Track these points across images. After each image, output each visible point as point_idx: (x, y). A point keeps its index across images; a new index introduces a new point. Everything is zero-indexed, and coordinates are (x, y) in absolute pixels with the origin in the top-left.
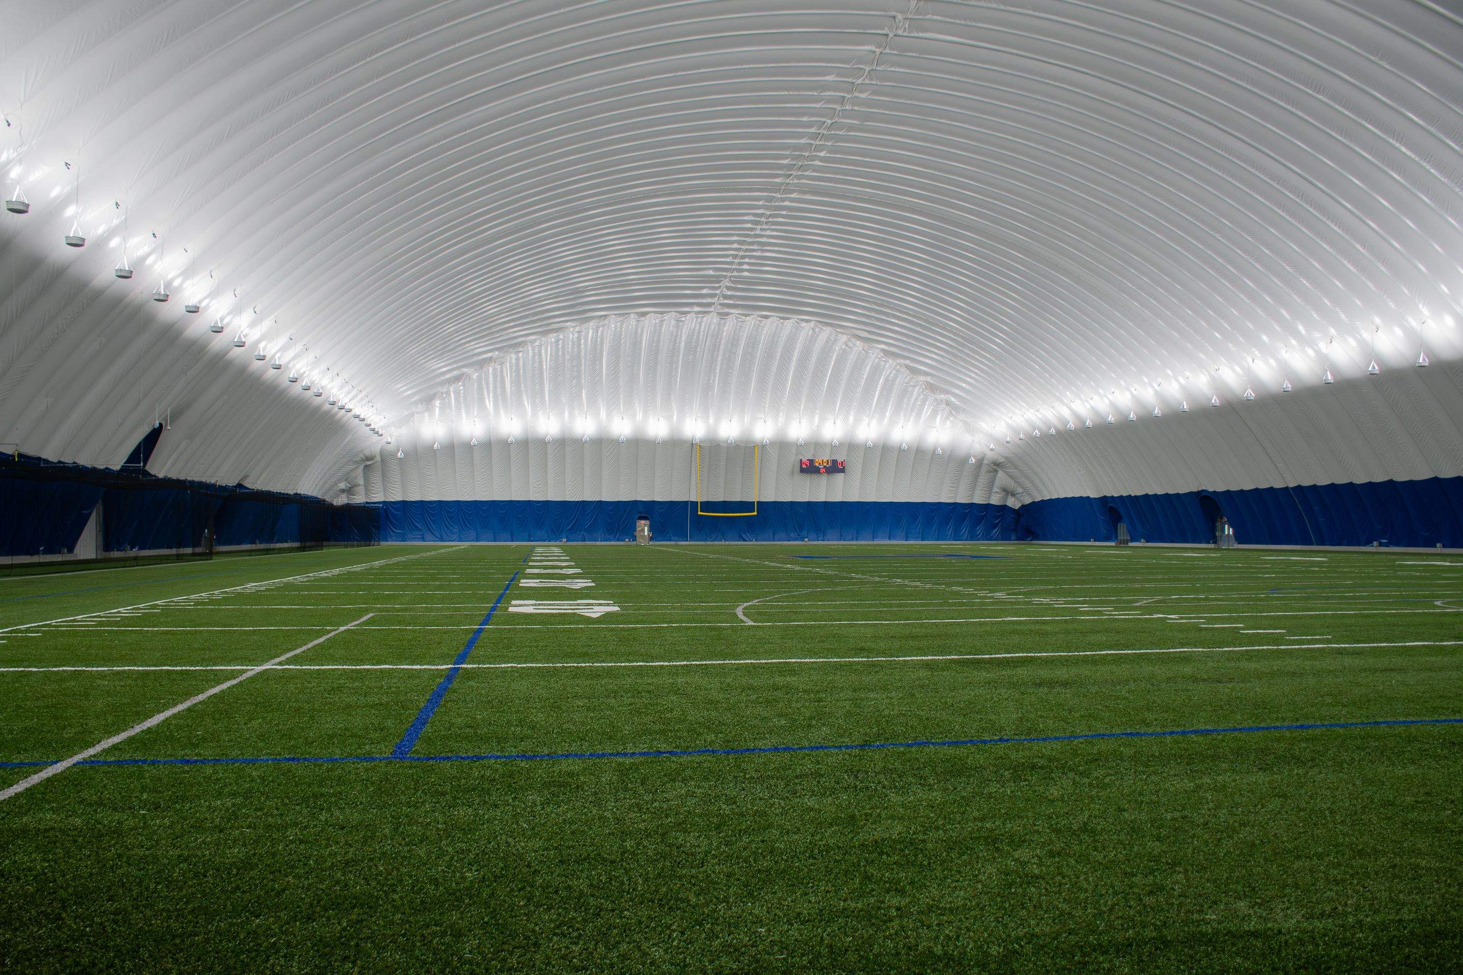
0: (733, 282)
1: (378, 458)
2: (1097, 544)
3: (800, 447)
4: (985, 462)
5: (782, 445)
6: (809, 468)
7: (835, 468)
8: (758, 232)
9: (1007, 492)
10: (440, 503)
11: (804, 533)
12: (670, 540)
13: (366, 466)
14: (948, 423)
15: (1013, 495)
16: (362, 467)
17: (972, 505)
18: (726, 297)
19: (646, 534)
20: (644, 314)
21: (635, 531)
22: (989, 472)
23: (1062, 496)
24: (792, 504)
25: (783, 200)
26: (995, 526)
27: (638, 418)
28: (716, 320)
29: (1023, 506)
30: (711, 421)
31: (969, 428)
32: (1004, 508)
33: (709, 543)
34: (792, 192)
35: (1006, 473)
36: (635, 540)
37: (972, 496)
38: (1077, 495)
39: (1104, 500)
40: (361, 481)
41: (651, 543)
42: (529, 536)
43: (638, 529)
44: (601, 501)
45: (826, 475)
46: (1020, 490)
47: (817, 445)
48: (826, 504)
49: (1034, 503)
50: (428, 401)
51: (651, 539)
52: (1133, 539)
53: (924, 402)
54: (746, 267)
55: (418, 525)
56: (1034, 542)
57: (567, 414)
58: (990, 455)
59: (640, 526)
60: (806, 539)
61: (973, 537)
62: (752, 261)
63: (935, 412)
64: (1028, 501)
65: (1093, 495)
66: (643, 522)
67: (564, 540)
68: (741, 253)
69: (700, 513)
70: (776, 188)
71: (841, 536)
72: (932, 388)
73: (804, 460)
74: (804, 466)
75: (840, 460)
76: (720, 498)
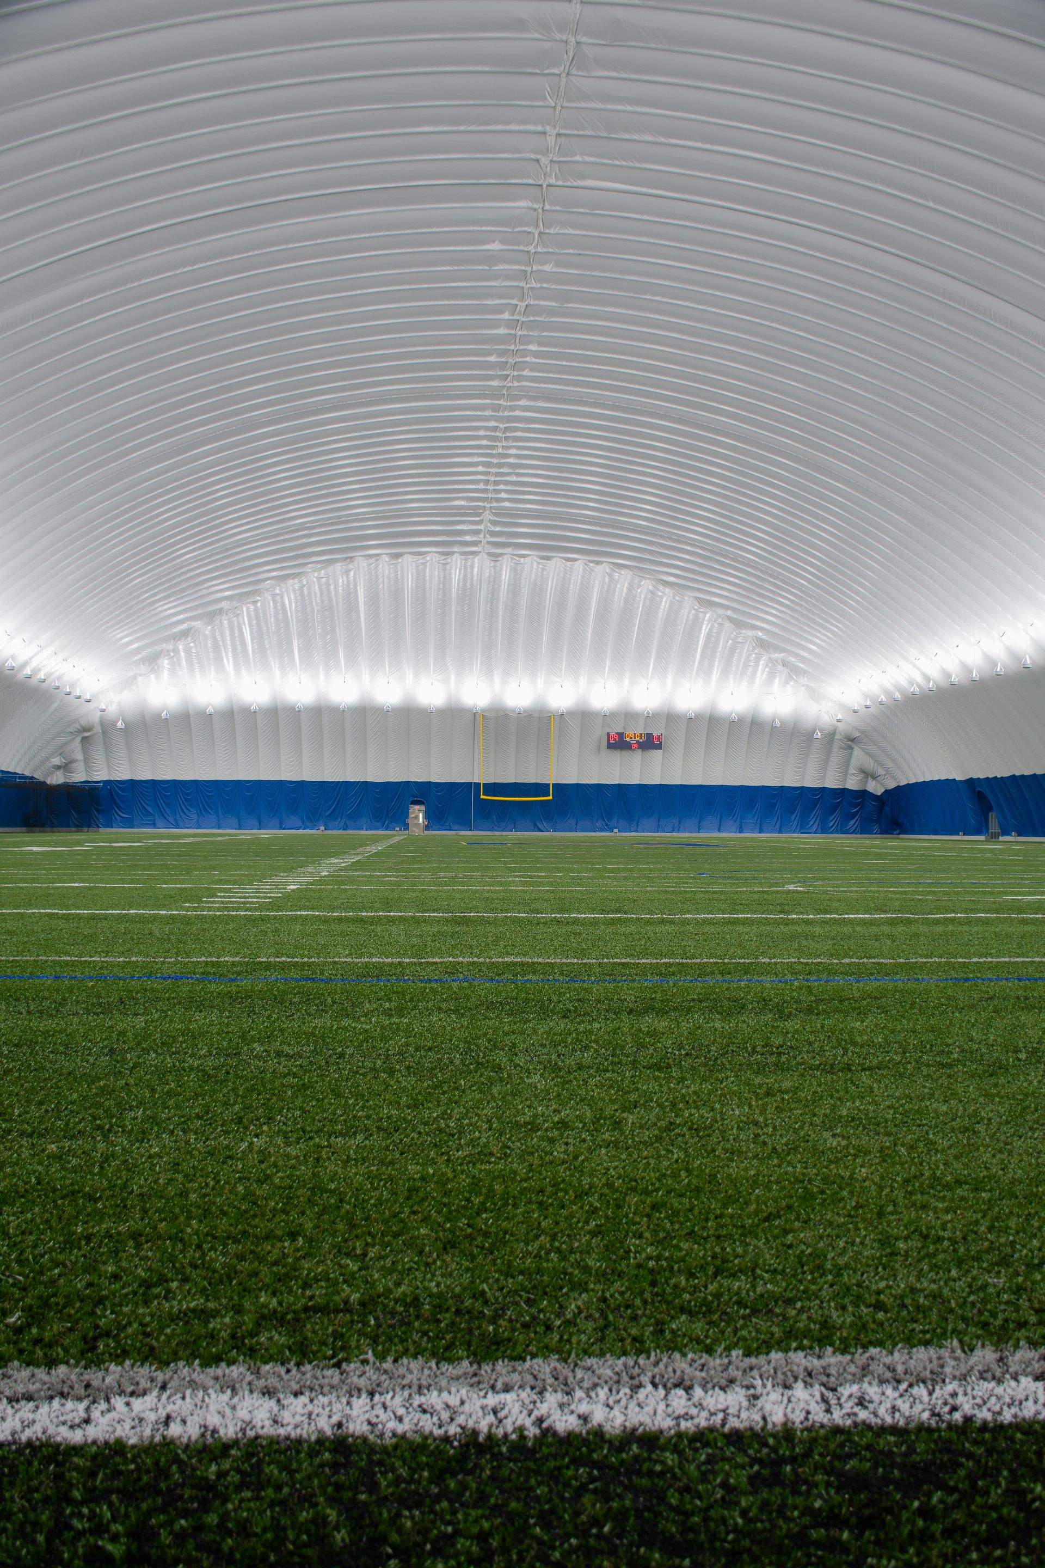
0: (495, 515)
1: (99, 729)
2: (966, 838)
3: (608, 717)
4: (837, 737)
5: (584, 716)
6: (618, 743)
7: (650, 743)
8: (500, 451)
9: (867, 774)
10: (175, 783)
11: (613, 823)
12: (450, 830)
13: (84, 739)
14: (789, 688)
15: (874, 778)
16: (79, 739)
17: (823, 790)
18: (493, 534)
19: (421, 821)
21: (407, 817)
22: (842, 748)
23: (928, 778)
24: (598, 787)
25: (512, 408)
26: (853, 816)
27: (407, 682)
28: (488, 562)
29: (887, 792)
30: (497, 685)
31: (814, 695)
32: (863, 794)
33: (498, 833)
34: (518, 398)
35: (863, 750)
36: (407, 828)
37: (823, 777)
38: (943, 778)
39: (971, 782)
40: (79, 756)
41: (426, 832)
42: (281, 823)
43: (412, 816)
44: (366, 782)
45: (640, 751)
46: (881, 771)
47: (629, 715)
48: (642, 788)
49: (898, 788)
50: (152, 660)
51: (427, 827)
52: (1005, 832)
53: (757, 661)
54: (503, 495)
55: (149, 809)
56: (901, 836)
57: (322, 678)
58: (842, 728)
59: (413, 813)
60: (616, 830)
61: (824, 830)
62: (509, 488)
63: (772, 676)
64: (892, 785)
65: (959, 778)
66: (417, 807)
67: (323, 827)
68: (492, 478)
69: (483, 797)
70: (495, 394)
71: (658, 826)
72: (764, 645)
73: (612, 733)
74: (612, 741)
75: (656, 733)
76: (511, 778)
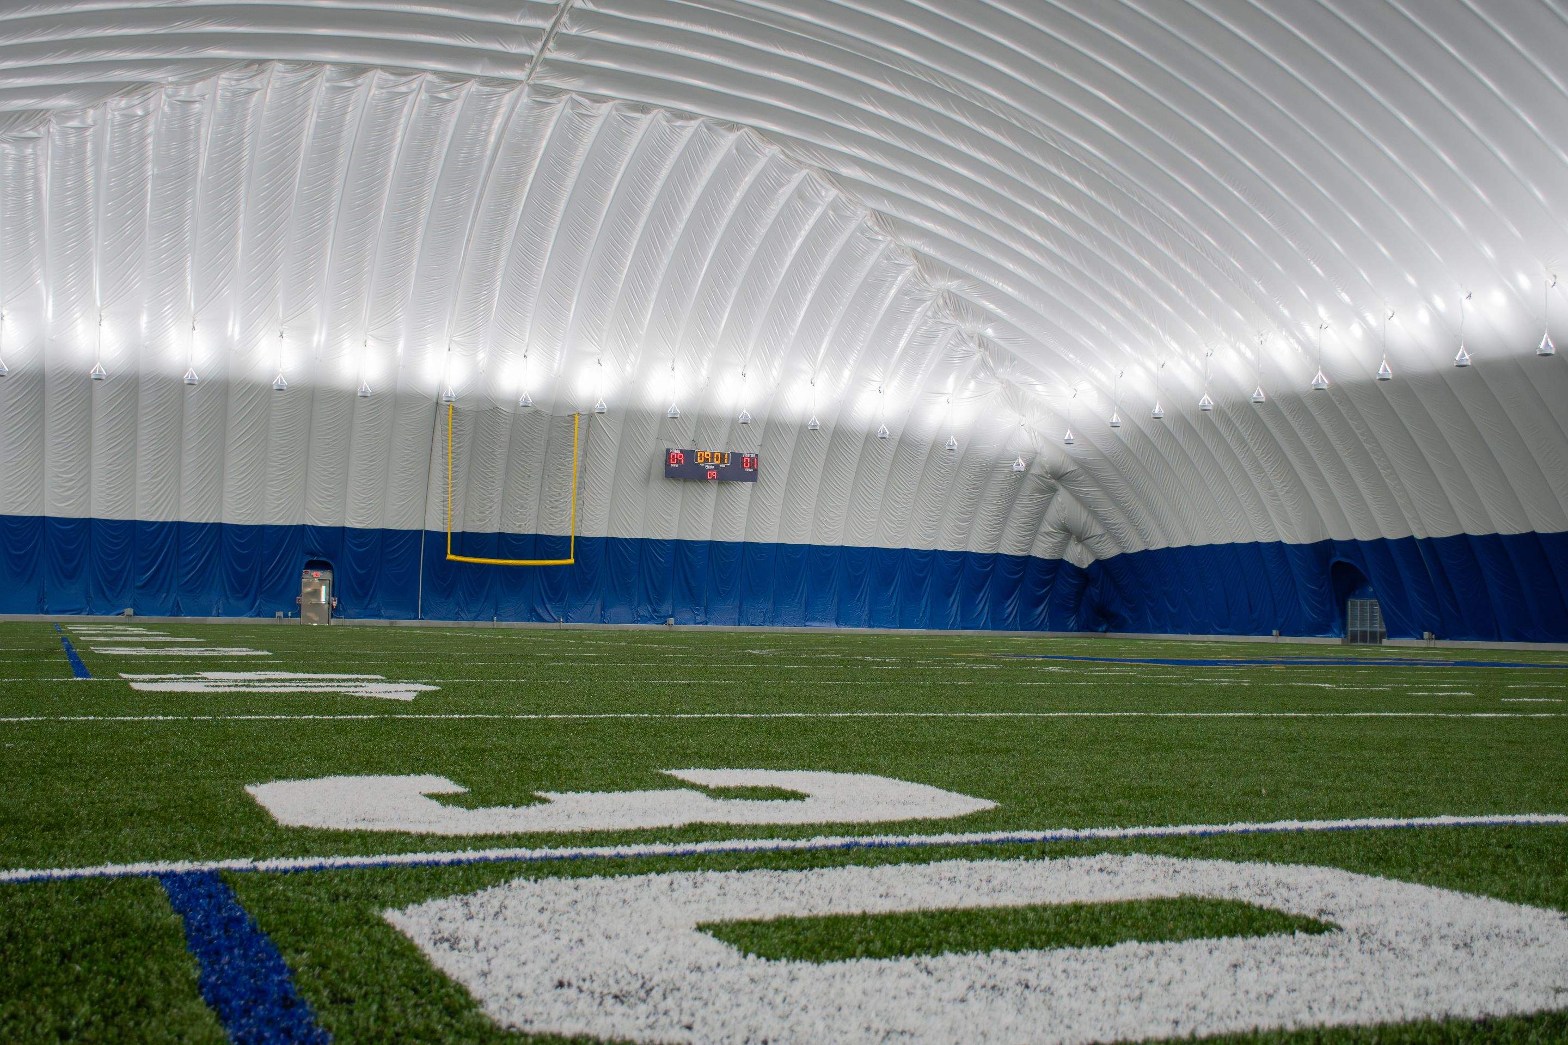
2: (1288, 639)
3: (667, 422)
5: (630, 417)
6: (684, 469)
7: (737, 470)
9: (1068, 532)
11: (666, 608)
12: (379, 616)
14: (972, 384)
15: (1081, 539)
17: (996, 558)
18: (563, 42)
19: (323, 600)
20: (358, 70)
21: (299, 592)
22: (1041, 491)
23: (1200, 540)
24: (644, 544)
26: (1039, 601)
27: (315, 338)
28: (524, 107)
29: (1098, 563)
30: (482, 356)
31: (1014, 398)
32: (1057, 567)
33: (465, 624)
35: (1073, 493)
36: (297, 614)
37: (998, 538)
39: (1325, 549)
41: (333, 622)
43: (306, 590)
44: (221, 525)
45: (716, 484)
46: (1097, 530)
47: (703, 419)
48: (713, 547)
49: (1123, 557)
51: (335, 612)
52: (1396, 631)
56: (1109, 635)
57: (144, 319)
58: (1049, 456)
59: (309, 585)
60: (671, 620)
63: (948, 362)
64: (1110, 551)
65: (1294, 538)
66: (316, 574)
67: (129, 611)
69: (450, 557)
71: (741, 614)
72: (958, 306)
73: (675, 451)
74: (674, 465)
75: (748, 452)
76: (491, 525)
